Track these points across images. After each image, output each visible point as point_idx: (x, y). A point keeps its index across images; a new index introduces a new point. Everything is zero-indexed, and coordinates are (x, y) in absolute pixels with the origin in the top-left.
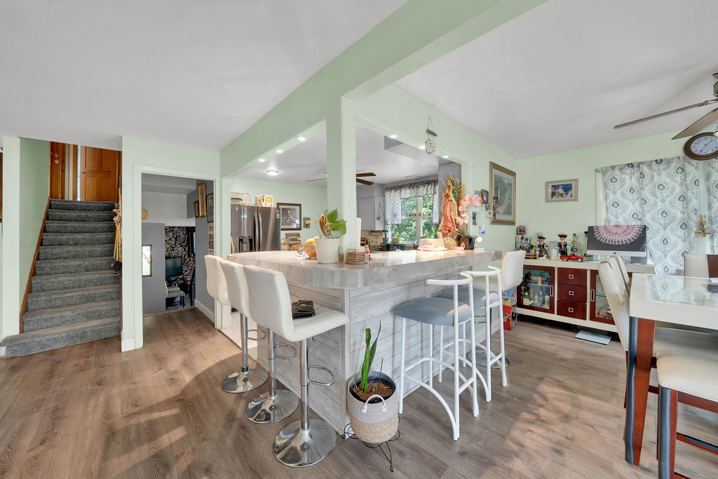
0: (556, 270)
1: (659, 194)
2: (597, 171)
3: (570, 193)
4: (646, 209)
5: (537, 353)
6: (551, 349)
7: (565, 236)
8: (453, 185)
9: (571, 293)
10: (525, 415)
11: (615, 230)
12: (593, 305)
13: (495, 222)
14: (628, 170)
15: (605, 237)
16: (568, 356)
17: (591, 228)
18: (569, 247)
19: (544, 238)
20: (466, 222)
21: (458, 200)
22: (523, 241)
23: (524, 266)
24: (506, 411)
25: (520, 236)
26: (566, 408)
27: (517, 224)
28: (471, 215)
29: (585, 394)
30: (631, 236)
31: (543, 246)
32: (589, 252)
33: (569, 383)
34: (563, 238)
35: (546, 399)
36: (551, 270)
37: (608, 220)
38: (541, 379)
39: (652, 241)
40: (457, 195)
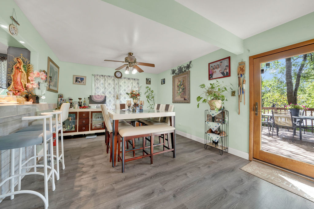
0: (78, 113)
1: (109, 87)
2: (92, 75)
3: (83, 82)
4: (106, 90)
5: (73, 150)
6: (78, 146)
7: (81, 99)
8: (24, 63)
9: (84, 122)
10: (78, 174)
11: (98, 97)
12: (91, 124)
13: (49, 90)
14: (102, 77)
15: (95, 99)
16: (85, 146)
17: (90, 96)
18: (83, 103)
19: (72, 100)
20: (34, 86)
21: (28, 73)
22: (62, 101)
23: (69, 112)
24: (68, 178)
25: (60, 99)
26: (91, 163)
27: (59, 93)
28: (37, 83)
29: (95, 155)
30: (102, 99)
31: (72, 103)
32: (90, 105)
33: (89, 155)
34: (80, 100)
35: (83, 164)
36: (76, 113)
37: (95, 94)
38: (79, 158)
39: (107, 101)
40: (27, 69)
